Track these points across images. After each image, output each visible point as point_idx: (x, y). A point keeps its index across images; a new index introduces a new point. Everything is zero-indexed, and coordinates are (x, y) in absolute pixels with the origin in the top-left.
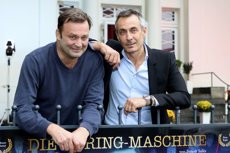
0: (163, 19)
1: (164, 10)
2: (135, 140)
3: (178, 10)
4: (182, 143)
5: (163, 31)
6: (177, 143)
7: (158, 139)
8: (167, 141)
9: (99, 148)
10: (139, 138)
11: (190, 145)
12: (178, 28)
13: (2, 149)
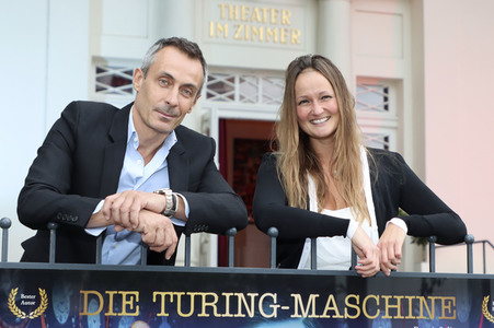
1: (363, 83)
2: (305, 301)
6: (393, 312)
7: (352, 301)
8: (372, 307)
9: (227, 314)
10: (313, 297)
11: (421, 316)
12: (399, 129)
13: (26, 309)
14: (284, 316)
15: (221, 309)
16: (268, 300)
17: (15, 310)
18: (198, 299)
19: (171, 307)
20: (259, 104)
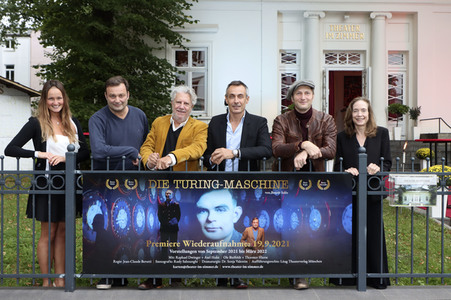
0: (389, 63)
1: (391, 53)
2: (229, 182)
3: (407, 52)
4: (268, 186)
6: (263, 186)
7: (247, 182)
8: (255, 184)
9: (200, 187)
10: (232, 181)
11: (274, 188)
12: (407, 72)
13: (131, 186)
15: (198, 185)
16: (215, 182)
17: (127, 187)
18: (190, 183)
19: (180, 185)
20: (347, 65)
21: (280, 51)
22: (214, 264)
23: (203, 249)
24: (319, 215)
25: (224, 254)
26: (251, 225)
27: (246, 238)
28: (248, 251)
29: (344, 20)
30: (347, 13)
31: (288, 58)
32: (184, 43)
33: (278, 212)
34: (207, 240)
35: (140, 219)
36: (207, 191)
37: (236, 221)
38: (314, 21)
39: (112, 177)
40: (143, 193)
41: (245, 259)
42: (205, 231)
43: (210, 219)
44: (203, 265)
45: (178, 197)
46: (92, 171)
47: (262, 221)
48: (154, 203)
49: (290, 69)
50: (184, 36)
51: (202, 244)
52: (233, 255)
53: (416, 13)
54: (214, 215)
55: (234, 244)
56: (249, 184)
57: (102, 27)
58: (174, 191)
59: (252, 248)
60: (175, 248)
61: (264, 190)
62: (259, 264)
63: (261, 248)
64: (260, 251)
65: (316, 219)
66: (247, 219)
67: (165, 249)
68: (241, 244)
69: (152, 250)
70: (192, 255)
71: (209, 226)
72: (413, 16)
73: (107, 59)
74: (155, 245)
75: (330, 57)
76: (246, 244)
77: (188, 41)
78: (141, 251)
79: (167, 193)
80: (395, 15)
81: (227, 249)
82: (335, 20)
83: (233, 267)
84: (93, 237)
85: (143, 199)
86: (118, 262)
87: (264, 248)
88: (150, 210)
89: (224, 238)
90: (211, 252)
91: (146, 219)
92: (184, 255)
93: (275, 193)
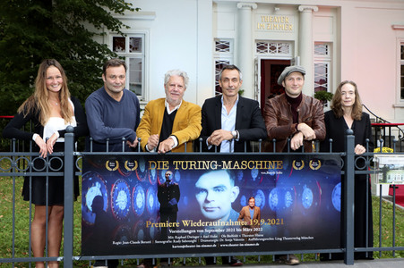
0: (315, 53)
1: (317, 44)
2: (227, 163)
3: (331, 43)
4: (263, 166)
5: (315, 65)
6: (259, 167)
7: (244, 163)
8: (251, 165)
9: (199, 168)
10: (230, 162)
11: (269, 168)
12: (331, 61)
13: (131, 168)
14: (219, 169)
15: (197, 166)
16: (214, 163)
17: (127, 168)
18: (189, 163)
19: (179, 166)
20: (277, 54)
21: (215, 39)
22: (212, 243)
23: (202, 228)
24: (311, 194)
25: (222, 233)
26: (247, 204)
27: (243, 217)
28: (245, 230)
29: (274, 11)
30: (277, 5)
31: (222, 46)
32: (123, 30)
33: (273, 191)
34: (205, 219)
35: (139, 200)
36: (206, 171)
37: (233, 200)
38: (247, 12)
39: (112, 159)
40: (143, 175)
41: (241, 238)
42: (203, 211)
43: (209, 199)
44: (201, 244)
45: (178, 177)
46: (91, 153)
47: (258, 200)
48: (154, 183)
49: (224, 57)
50: (123, 22)
51: (200, 224)
52: (230, 233)
53: (340, 7)
54: (212, 195)
55: (231, 223)
56: (246, 164)
57: (44, 11)
58: (174, 172)
59: (248, 227)
60: (175, 228)
61: (260, 171)
62: (255, 242)
63: (256, 226)
64: (256, 229)
65: (308, 197)
66: (244, 198)
67: (165, 229)
68: (238, 223)
69: (152, 231)
70: (191, 235)
71: (208, 205)
72: (337, 10)
73: (48, 43)
74: (154, 226)
75: (261, 47)
76: (243, 223)
77: (127, 27)
78: (141, 232)
79: (166, 174)
80: (321, 8)
81: (225, 228)
82: (266, 12)
83: (231, 245)
84: (92, 219)
85: (144, 180)
86: (117, 243)
87: (260, 227)
88: (150, 191)
89: (222, 218)
90: (210, 231)
91: (146, 200)
92: (184, 235)
93: (271, 173)
